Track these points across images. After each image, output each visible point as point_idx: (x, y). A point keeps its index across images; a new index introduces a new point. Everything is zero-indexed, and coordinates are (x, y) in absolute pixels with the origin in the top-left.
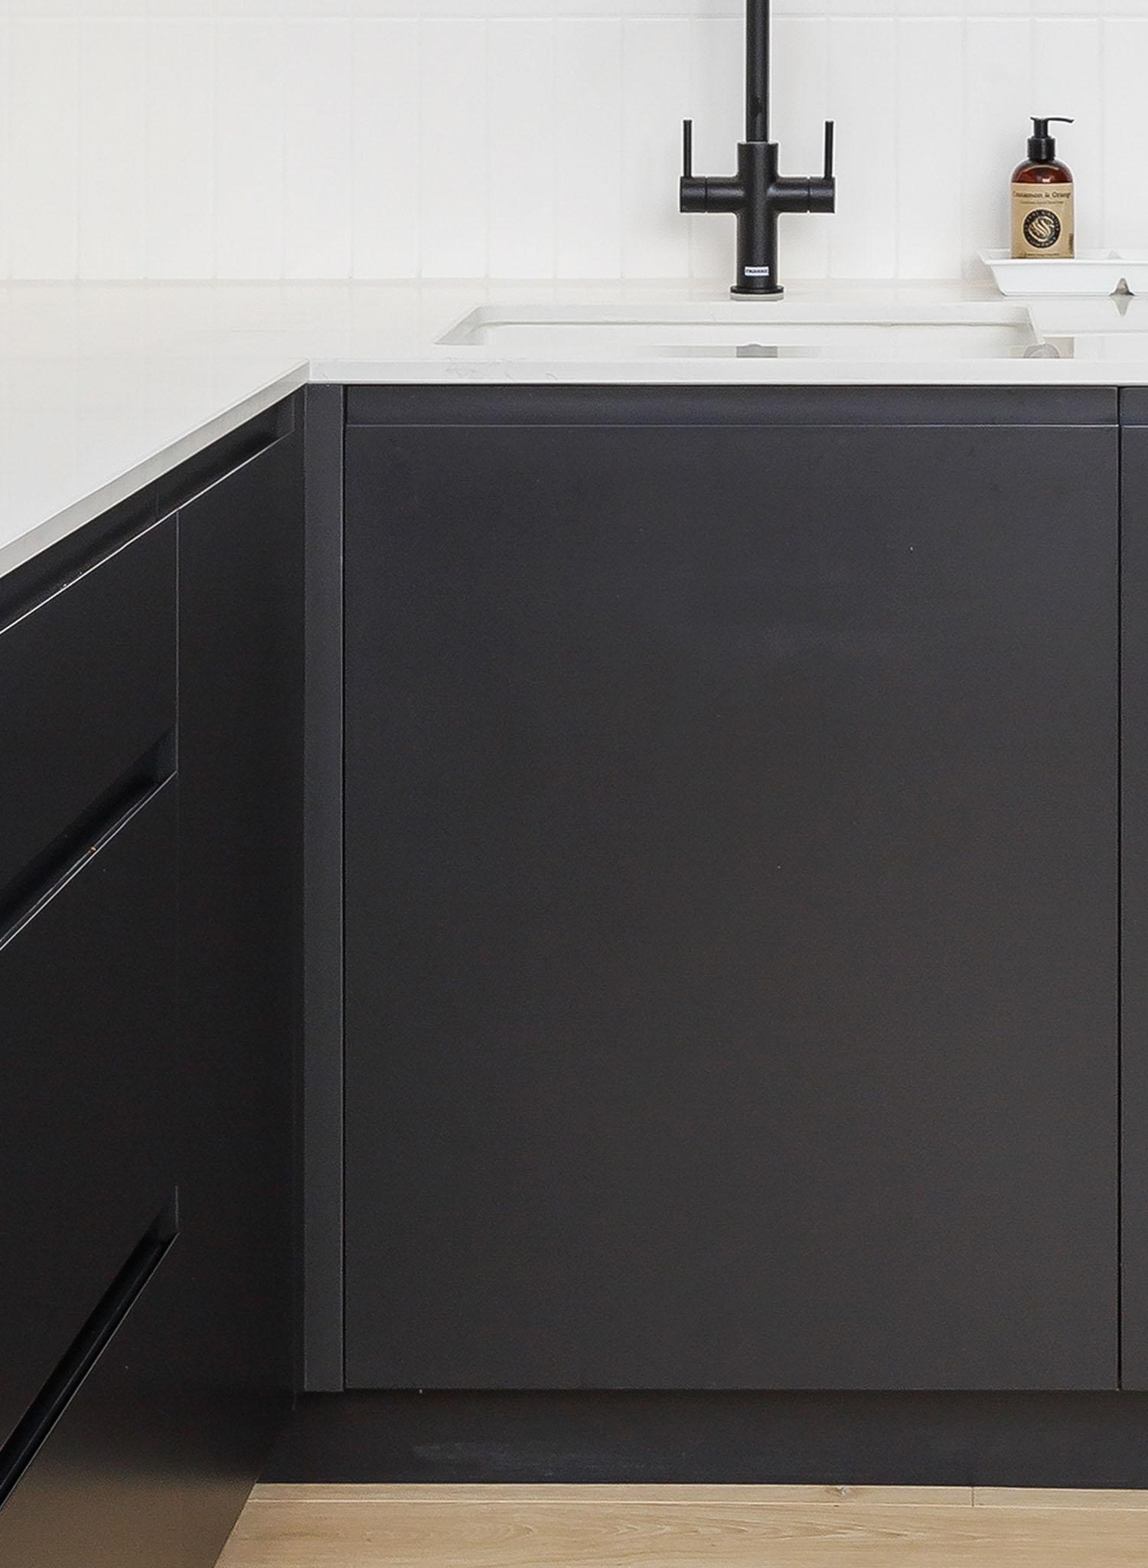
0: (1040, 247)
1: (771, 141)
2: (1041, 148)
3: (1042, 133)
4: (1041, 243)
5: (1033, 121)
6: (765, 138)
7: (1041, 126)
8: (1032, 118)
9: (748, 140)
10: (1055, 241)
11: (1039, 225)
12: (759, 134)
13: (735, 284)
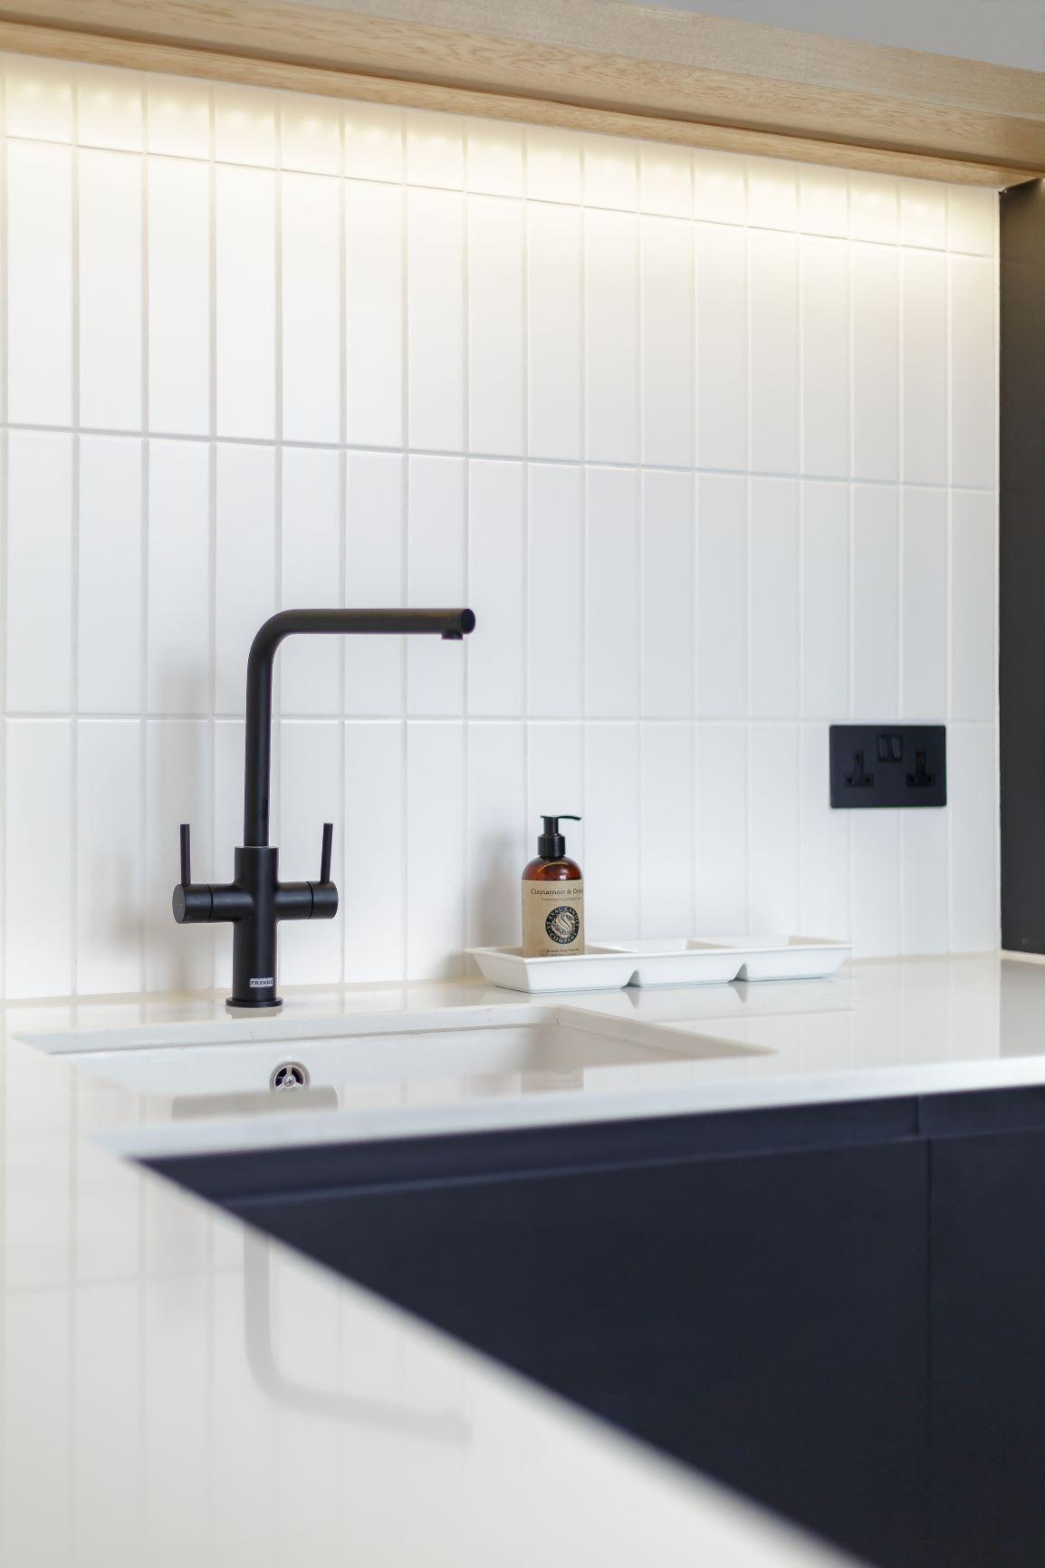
0: (563, 943)
1: (271, 844)
2: (552, 845)
3: (554, 830)
4: (563, 939)
5: (542, 820)
6: (265, 843)
7: (551, 823)
8: (542, 817)
9: (245, 845)
10: (575, 936)
11: (562, 922)
12: (260, 839)
13: (231, 996)
